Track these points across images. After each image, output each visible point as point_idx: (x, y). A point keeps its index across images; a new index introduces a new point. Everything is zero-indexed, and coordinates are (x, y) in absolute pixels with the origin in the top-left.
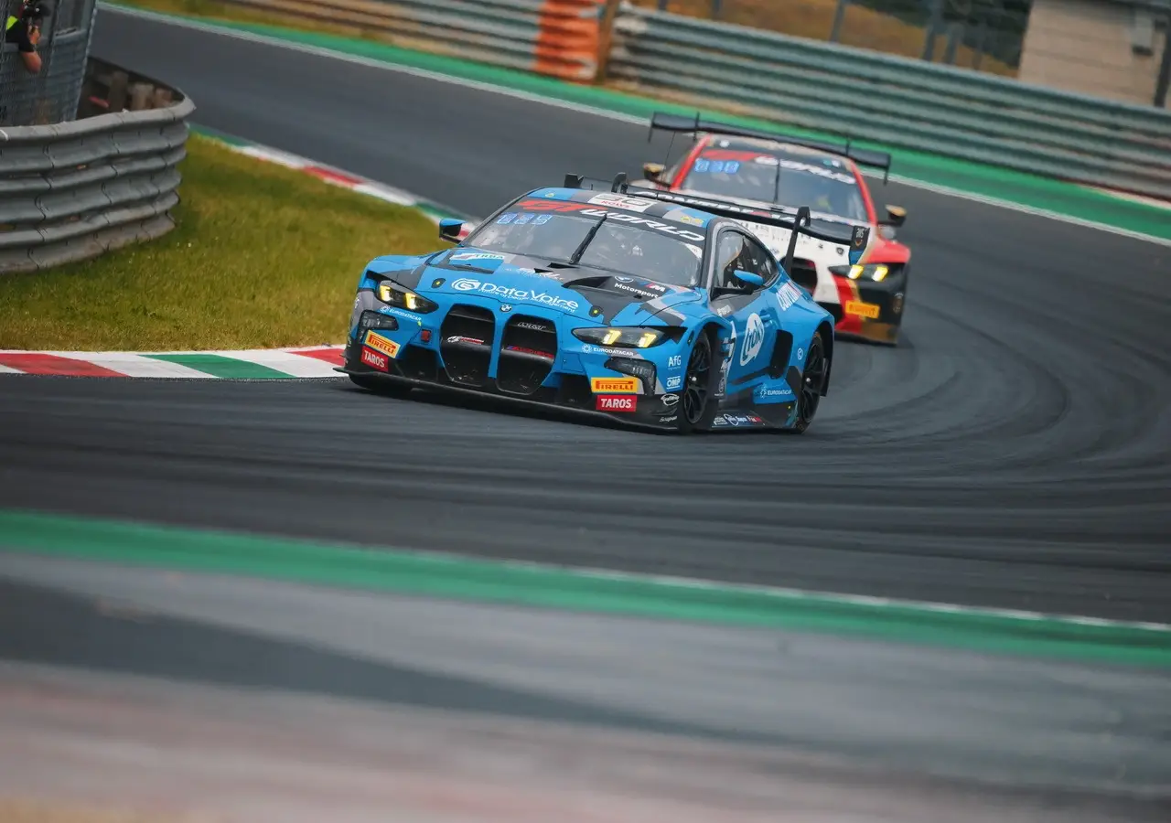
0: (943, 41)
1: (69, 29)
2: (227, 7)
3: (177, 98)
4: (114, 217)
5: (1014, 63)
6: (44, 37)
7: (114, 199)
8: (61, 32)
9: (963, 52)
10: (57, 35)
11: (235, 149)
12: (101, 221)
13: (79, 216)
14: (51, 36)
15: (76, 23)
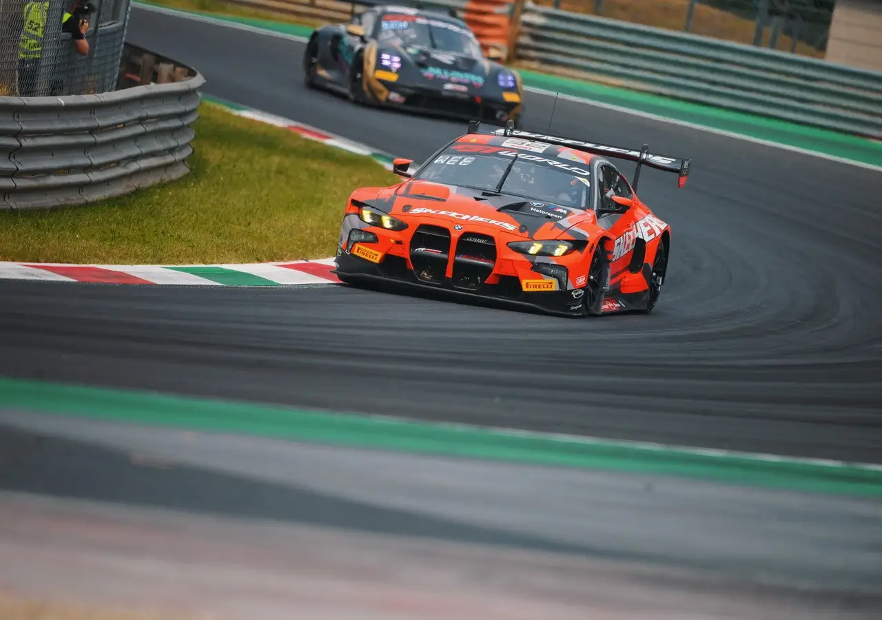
0: (768, 31)
1: (110, 22)
2: (229, 5)
3: (192, 74)
4: (144, 164)
5: (822, 48)
6: (92, 28)
7: (144, 150)
8: (103, 25)
9: (783, 38)
10: (101, 27)
11: (236, 113)
12: (134, 167)
13: (117, 163)
14: (96, 27)
15: (115, 17)
